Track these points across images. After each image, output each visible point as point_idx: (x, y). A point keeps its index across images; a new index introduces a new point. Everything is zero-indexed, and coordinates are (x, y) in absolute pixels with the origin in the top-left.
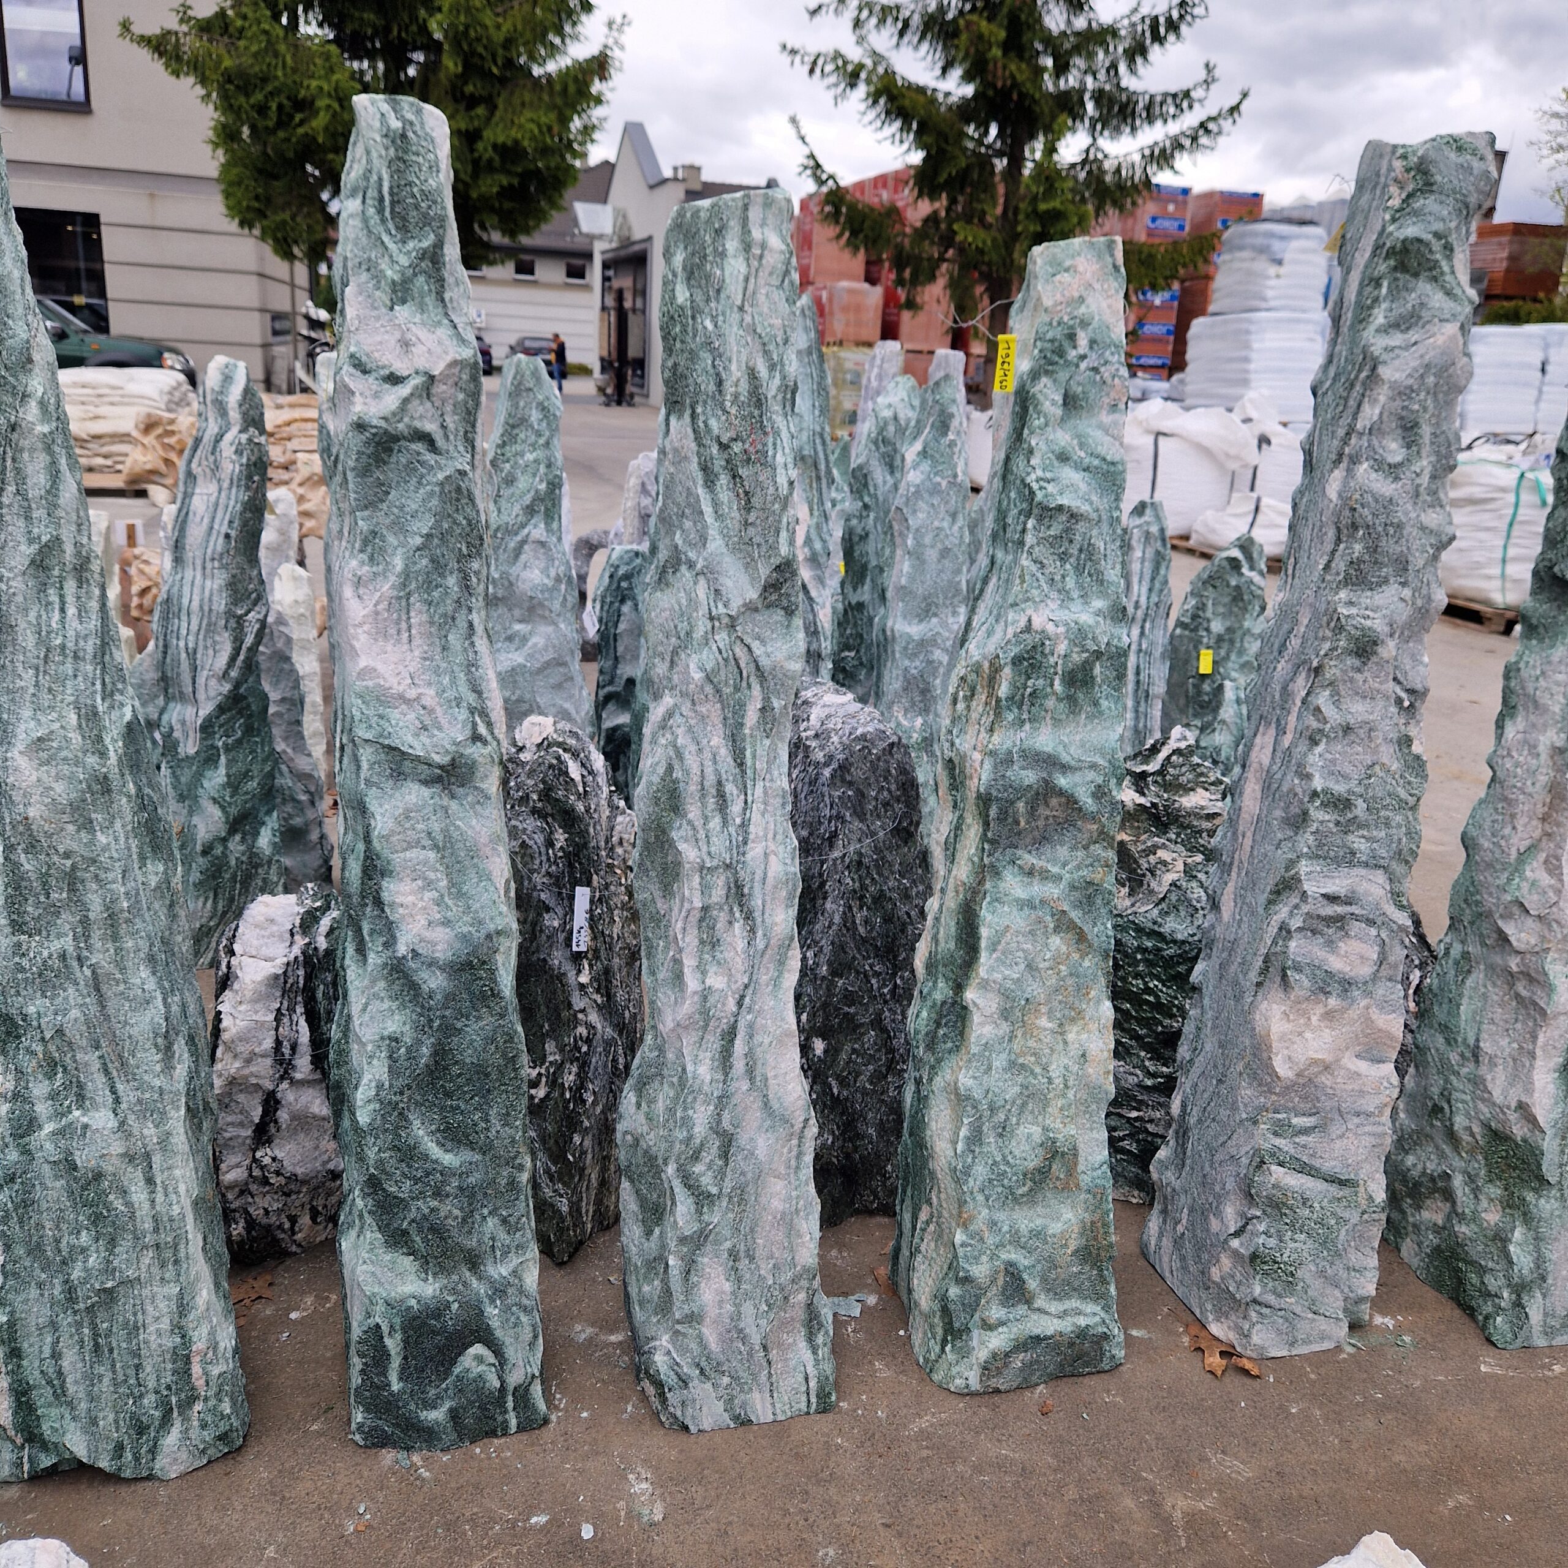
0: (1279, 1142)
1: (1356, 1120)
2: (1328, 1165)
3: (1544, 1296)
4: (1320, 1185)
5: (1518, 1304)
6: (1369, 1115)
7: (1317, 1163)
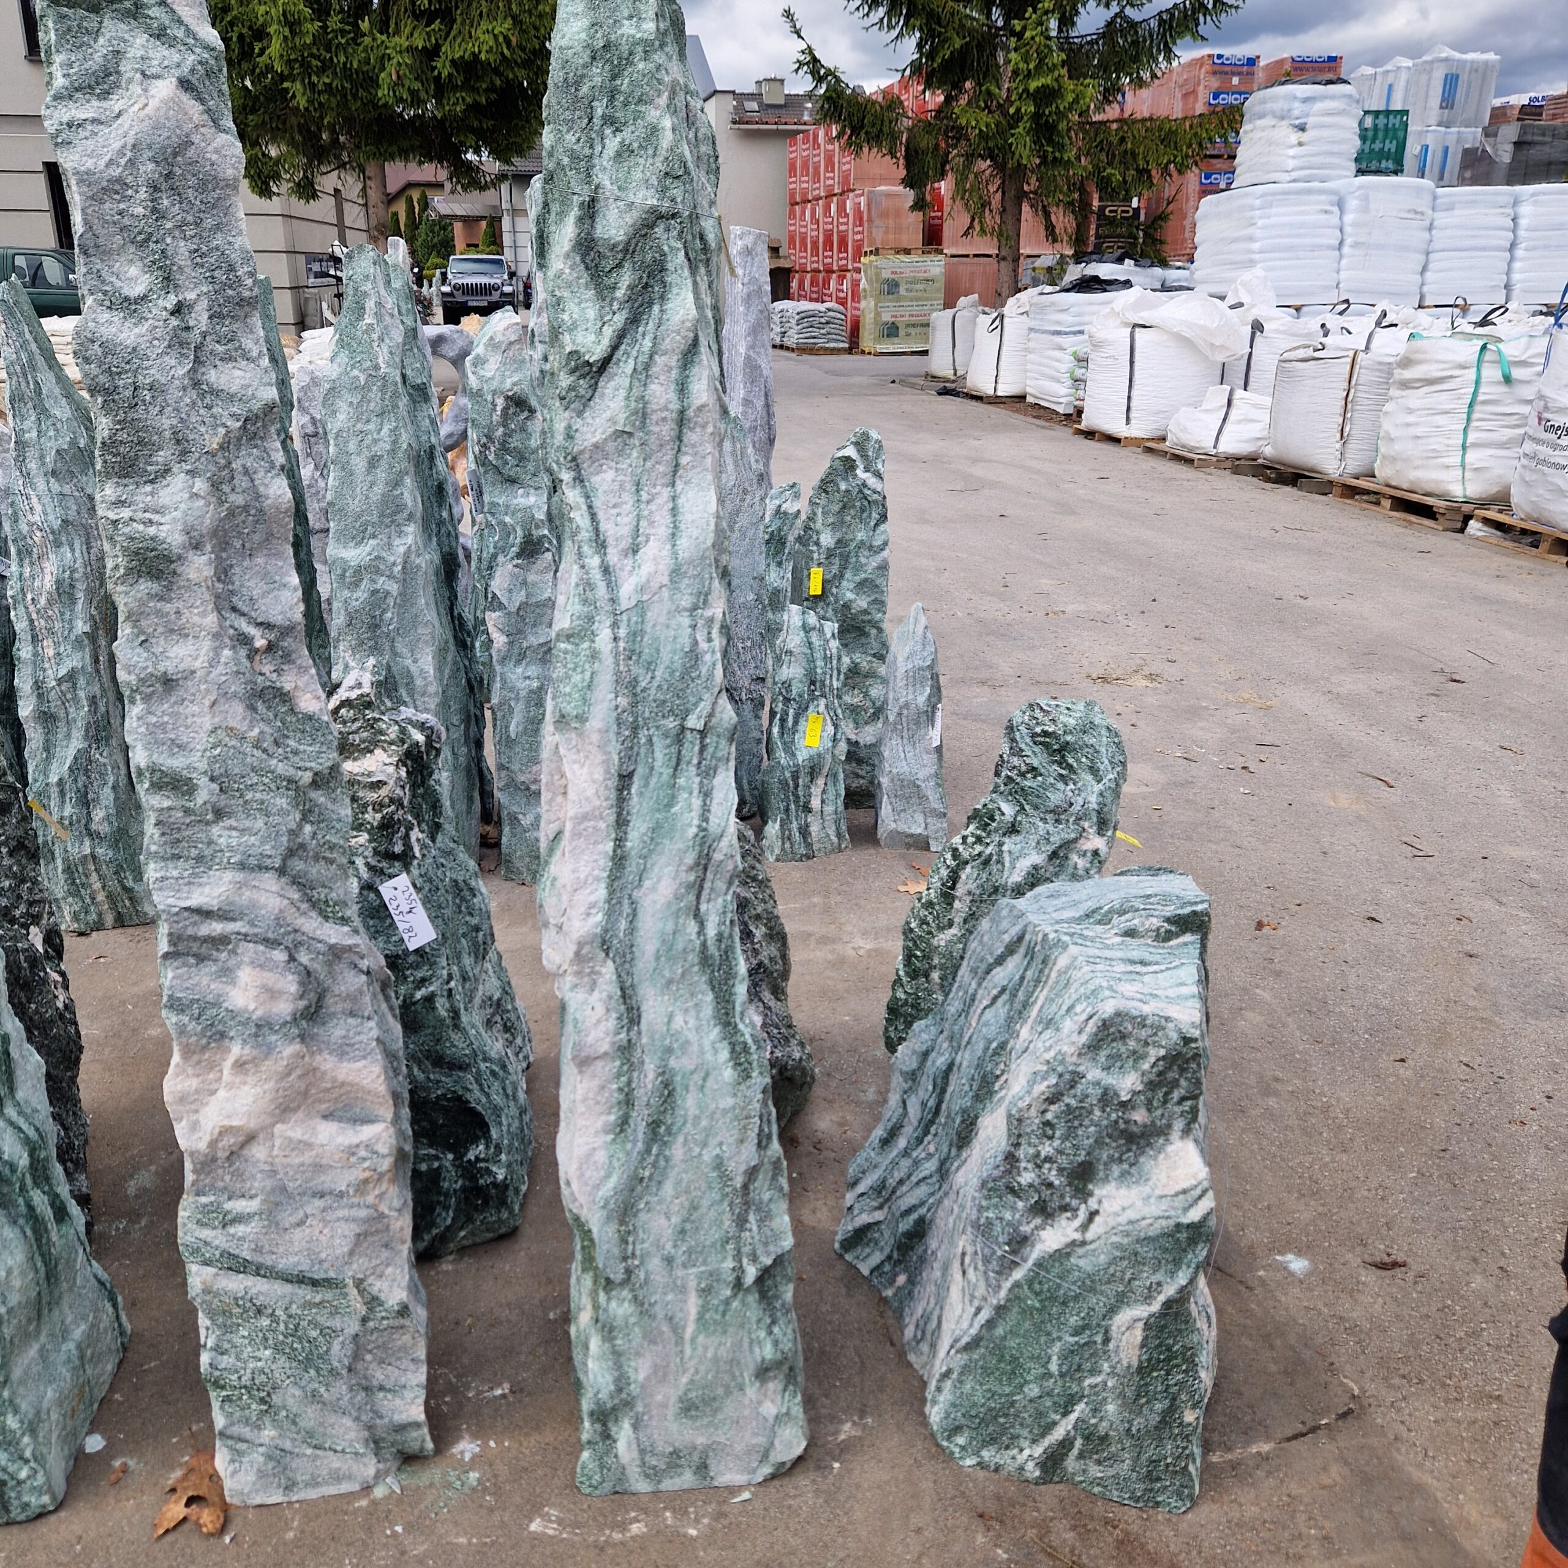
0: (206, 1234)
1: (319, 1203)
2: (285, 1263)
3: (635, 1427)
4: (280, 1289)
5: (606, 1436)
6: (341, 1195)
7: (268, 1260)
